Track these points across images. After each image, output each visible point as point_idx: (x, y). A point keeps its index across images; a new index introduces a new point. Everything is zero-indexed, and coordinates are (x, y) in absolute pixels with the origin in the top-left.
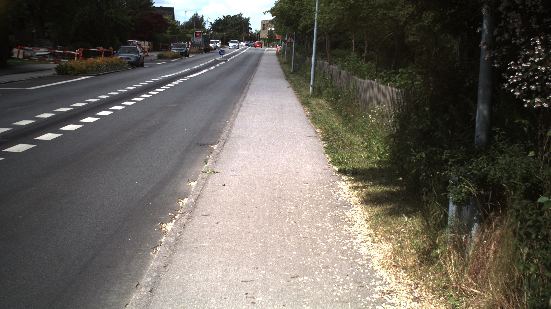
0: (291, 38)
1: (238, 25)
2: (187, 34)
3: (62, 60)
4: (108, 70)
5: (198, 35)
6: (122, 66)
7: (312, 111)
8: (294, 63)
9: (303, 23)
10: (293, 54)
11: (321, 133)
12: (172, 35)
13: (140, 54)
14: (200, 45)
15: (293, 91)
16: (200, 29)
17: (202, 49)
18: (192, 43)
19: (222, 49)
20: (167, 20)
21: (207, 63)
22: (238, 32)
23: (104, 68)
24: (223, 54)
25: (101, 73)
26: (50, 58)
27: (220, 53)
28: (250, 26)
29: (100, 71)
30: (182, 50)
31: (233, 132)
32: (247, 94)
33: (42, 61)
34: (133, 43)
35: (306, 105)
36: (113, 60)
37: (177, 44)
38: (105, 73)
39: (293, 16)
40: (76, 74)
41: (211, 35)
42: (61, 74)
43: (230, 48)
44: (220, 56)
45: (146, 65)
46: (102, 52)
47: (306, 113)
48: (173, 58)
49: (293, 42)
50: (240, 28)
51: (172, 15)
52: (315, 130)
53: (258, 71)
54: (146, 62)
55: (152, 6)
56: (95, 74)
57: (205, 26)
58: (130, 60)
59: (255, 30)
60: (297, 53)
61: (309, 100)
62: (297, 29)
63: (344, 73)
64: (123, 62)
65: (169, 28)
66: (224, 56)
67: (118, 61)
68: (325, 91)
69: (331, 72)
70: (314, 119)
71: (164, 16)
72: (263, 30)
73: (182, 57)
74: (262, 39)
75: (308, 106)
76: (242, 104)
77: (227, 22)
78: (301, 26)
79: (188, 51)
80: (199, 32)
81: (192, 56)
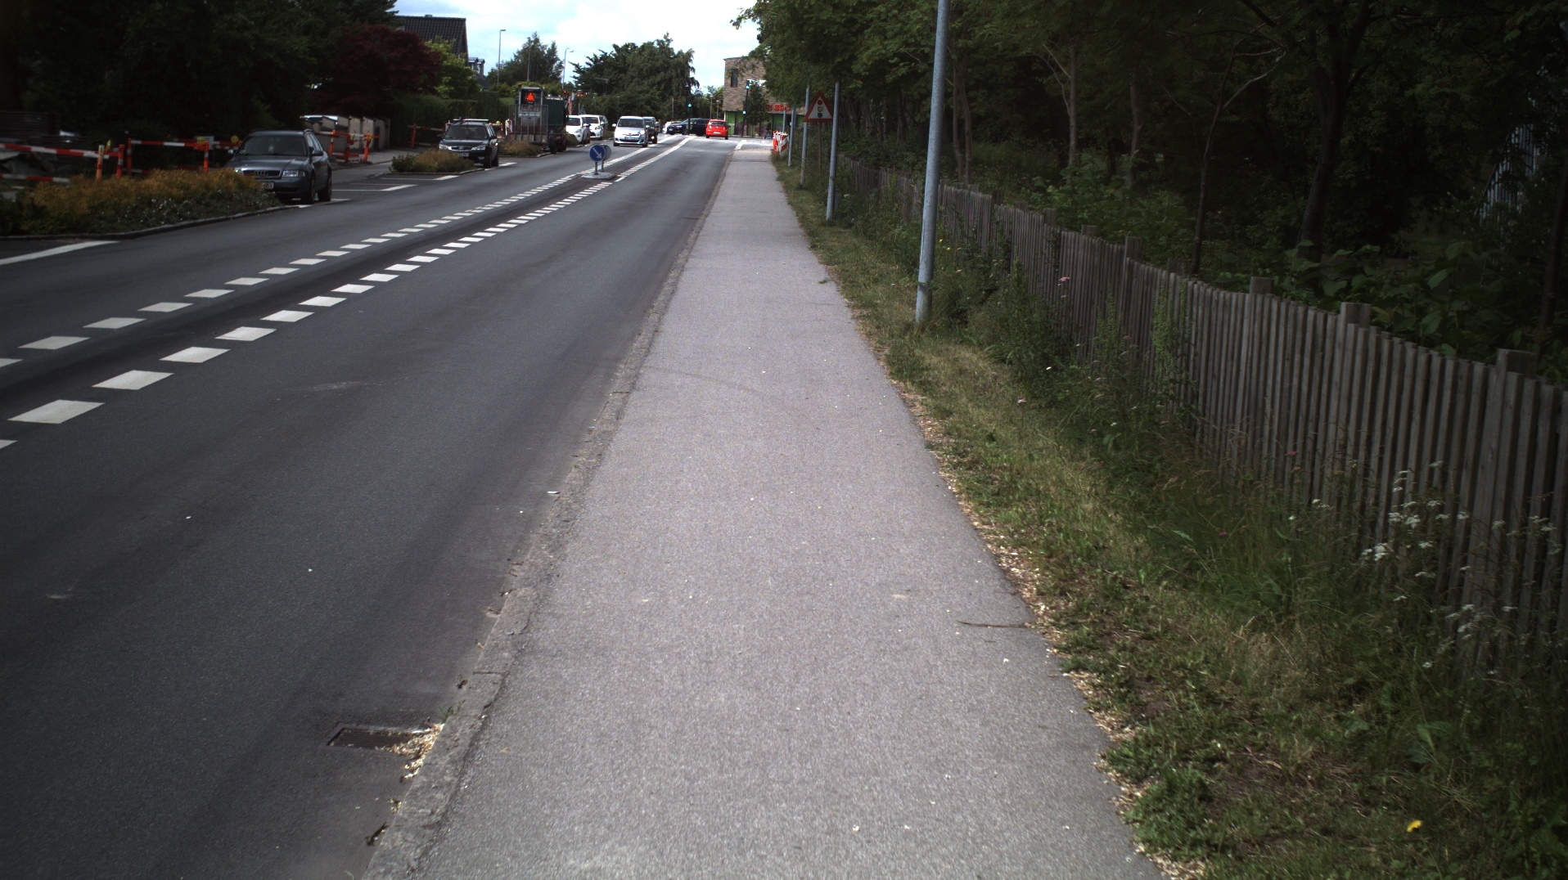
0: (823, 105)
1: (655, 71)
2: (504, 96)
3: (56, 179)
4: (180, 216)
5: (531, 97)
6: (241, 202)
7: (943, 413)
8: (835, 187)
9: (871, 50)
10: (832, 159)
11: (1040, 593)
12: (454, 100)
13: (318, 159)
14: (537, 128)
15: (841, 301)
16: (541, 82)
17: (544, 141)
18: (512, 123)
19: (603, 143)
20: (437, 54)
21: (546, 187)
22: (658, 93)
23: (164, 207)
24: (605, 159)
25: (149, 226)
26: (17, 173)
27: (593, 156)
28: (692, 75)
29: (146, 219)
30: (475, 145)
32: (666, 318)
34: (321, 124)
35: (911, 377)
36: (211, 182)
37: (462, 125)
38: (166, 226)
39: (836, 27)
40: (50, 233)
41: (577, 100)
43: (616, 145)
44: (594, 163)
45: (339, 195)
46: (203, 153)
47: (922, 423)
48: (443, 170)
49: (829, 122)
50: (663, 80)
51: (454, 40)
52: (998, 556)
53: (712, 214)
54: (339, 185)
55: (388, 11)
56: (124, 230)
57: (562, 75)
58: (280, 178)
59: (709, 88)
60: (841, 155)
61: (918, 352)
62: (850, 70)
63: (1078, 244)
64: (253, 185)
65: (446, 79)
66: (607, 164)
67: (231, 183)
68: (980, 310)
69: (1006, 232)
70: (970, 468)
71: (430, 42)
72: (732, 85)
73: (472, 166)
74: (727, 112)
75: (921, 383)
76: (637, 376)
77: (625, 63)
78: (865, 60)
79: (495, 150)
80: (535, 91)
81: (509, 164)
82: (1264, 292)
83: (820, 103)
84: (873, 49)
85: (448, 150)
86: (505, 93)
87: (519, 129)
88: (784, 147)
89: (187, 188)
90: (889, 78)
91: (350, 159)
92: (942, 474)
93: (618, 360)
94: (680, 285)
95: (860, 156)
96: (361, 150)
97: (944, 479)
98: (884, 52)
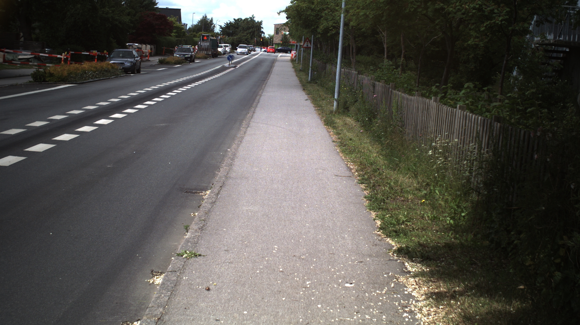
0: (309, 43)
1: (249, 28)
2: (194, 37)
3: (47, 65)
4: (95, 77)
5: (205, 38)
6: (113, 73)
7: (338, 134)
8: (311, 70)
9: (323, 25)
10: (311, 61)
11: (356, 171)
12: (178, 39)
13: (136, 59)
14: (208, 49)
15: (311, 105)
16: (208, 32)
17: (210, 53)
18: (198, 47)
19: (231, 54)
20: (172, 22)
21: (212, 69)
22: (250, 36)
23: (90, 74)
24: (233, 60)
25: (86, 80)
26: (34, 62)
27: (228, 59)
28: (262, 30)
29: (85, 78)
30: (187, 55)
31: (235, 168)
32: (257, 109)
33: (24, 66)
34: (132, 46)
35: (330, 125)
36: (103, 66)
37: (182, 48)
38: (91, 80)
39: (312, 17)
40: (55, 82)
41: (221, 39)
42: (38, 82)
43: (238, 54)
44: (229, 61)
45: (144, 71)
46: (95, 56)
47: (332, 137)
48: (176, 63)
49: (310, 48)
50: (252, 32)
51: (177, 17)
52: (347, 164)
53: (270, 79)
54: (144, 68)
55: (155, 7)
56: (79, 81)
57: (215, 29)
58: (124, 65)
59: (269, 35)
60: (314, 59)
61: (333, 119)
62: (317, 31)
63: (379, 85)
64: (116, 67)
65: (174, 31)
66: (233, 62)
67: (109, 66)
68: (352, 107)
69: (361, 83)
70: (344, 146)
71: (169, 17)
72: (277, 34)
73: (186, 62)
74: (275, 44)
75: (333, 127)
76: (249, 124)
77: (238, 25)
78: (321, 28)
79: (193, 56)
80: (207, 36)
81: (198, 61)
82: (419, 96)
83: (307, 42)
84: (324, 24)
85: (177, 56)
86: (195, 36)
87: (200, 49)
88: (295, 57)
89: (96, 68)
90: (329, 34)
91: (143, 59)
92: (336, 148)
93: (243, 120)
94: (260, 100)
95: (321, 60)
96: (147, 56)
97: (336, 149)
98: (327, 25)
